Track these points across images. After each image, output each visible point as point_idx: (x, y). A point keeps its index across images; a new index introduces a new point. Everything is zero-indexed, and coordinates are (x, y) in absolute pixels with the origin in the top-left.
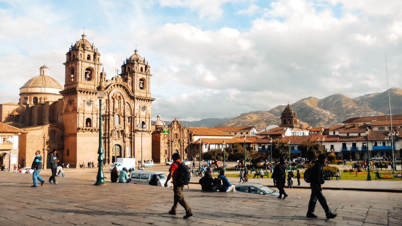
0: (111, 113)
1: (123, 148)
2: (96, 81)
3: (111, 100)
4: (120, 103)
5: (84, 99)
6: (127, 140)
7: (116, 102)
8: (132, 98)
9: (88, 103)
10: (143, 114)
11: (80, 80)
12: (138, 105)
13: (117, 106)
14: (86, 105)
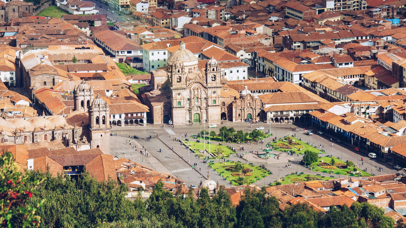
0: (192, 97)
1: (200, 115)
2: (183, 82)
3: (192, 91)
4: (198, 91)
5: (176, 92)
6: (204, 111)
7: (196, 91)
8: (206, 88)
9: (178, 94)
10: (214, 95)
11: (174, 84)
12: (210, 91)
13: (196, 93)
14: (177, 95)
